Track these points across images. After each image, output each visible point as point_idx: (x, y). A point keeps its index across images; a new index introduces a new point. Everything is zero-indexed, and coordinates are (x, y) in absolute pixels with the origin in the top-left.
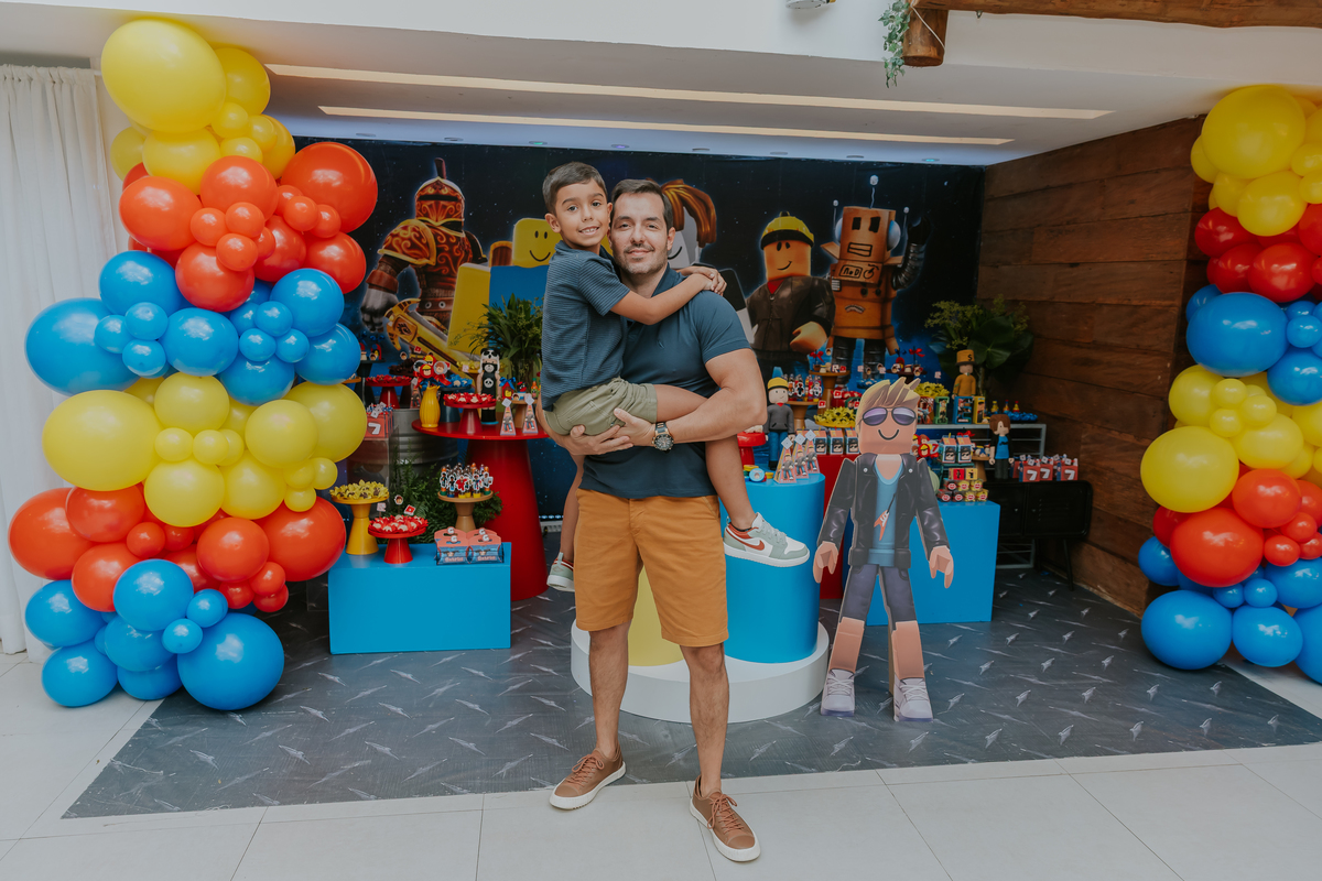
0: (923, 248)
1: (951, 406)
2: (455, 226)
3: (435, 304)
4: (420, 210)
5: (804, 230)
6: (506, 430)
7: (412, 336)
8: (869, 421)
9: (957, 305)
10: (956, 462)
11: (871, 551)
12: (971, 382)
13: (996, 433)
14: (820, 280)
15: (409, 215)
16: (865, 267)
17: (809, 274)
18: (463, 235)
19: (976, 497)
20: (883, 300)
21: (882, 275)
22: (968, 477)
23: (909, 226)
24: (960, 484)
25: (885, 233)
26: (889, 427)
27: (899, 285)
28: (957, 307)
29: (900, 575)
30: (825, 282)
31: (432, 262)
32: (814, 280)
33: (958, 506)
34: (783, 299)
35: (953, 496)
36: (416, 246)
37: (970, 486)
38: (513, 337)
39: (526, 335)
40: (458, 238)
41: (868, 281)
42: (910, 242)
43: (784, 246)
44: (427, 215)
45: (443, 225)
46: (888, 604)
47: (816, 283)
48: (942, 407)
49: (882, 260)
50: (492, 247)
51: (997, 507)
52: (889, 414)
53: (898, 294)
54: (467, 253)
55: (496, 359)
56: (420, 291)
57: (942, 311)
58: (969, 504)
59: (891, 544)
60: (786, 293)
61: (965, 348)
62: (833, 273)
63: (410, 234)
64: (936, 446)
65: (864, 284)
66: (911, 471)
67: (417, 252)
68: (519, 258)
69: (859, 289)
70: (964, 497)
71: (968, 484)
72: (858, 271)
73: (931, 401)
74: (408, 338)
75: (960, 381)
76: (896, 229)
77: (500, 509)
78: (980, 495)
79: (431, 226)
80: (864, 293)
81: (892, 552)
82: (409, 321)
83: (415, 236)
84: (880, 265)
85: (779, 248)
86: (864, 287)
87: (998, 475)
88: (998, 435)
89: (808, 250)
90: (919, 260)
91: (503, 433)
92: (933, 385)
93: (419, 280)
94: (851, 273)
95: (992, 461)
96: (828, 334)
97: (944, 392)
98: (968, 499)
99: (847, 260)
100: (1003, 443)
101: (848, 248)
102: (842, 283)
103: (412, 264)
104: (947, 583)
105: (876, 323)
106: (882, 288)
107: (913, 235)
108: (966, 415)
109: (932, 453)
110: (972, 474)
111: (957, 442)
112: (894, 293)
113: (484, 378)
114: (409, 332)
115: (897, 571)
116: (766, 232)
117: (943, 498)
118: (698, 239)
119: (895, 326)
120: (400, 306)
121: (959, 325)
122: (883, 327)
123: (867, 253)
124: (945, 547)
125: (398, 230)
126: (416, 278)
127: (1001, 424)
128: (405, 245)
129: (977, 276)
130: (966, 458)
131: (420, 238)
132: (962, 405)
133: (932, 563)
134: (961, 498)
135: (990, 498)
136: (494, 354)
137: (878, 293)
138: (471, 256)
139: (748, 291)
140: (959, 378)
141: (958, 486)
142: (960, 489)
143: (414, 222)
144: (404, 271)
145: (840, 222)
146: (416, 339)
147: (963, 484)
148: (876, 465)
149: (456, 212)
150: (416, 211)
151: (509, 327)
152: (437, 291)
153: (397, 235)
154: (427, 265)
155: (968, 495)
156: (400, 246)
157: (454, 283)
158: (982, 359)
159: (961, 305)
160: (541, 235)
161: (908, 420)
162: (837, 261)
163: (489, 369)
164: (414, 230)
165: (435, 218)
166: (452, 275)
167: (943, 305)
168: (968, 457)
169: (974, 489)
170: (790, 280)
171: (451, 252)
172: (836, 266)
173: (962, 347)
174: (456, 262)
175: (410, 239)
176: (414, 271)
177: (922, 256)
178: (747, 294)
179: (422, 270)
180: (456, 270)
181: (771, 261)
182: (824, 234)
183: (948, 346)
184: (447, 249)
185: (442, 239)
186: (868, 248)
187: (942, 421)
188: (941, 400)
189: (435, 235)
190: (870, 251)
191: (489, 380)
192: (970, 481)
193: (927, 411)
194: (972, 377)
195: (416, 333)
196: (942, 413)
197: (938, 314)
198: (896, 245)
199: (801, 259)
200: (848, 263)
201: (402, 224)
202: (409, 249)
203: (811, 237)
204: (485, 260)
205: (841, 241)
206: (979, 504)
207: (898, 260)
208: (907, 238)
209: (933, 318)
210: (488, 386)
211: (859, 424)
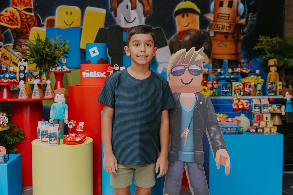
0: (255, 15)
1: (264, 87)
2: (29, 10)
3: (20, 46)
4: (13, 3)
5: (195, 7)
6: (21, 96)
7: (9, 61)
8: (174, 74)
9: (269, 38)
10: (261, 112)
11: (180, 152)
12: (276, 75)
13: (285, 98)
14: (204, 32)
15: (8, 5)
16: (227, 25)
17: (198, 28)
18: (33, 14)
19: (270, 131)
20: (236, 41)
21: (235, 28)
22: (265, 119)
23: (248, 4)
24: (261, 123)
25: (236, 8)
26: (187, 77)
27: (244, 33)
28: (268, 38)
29: (198, 167)
30: (207, 32)
31: (19, 27)
32: (201, 31)
33: (260, 135)
34: (186, 41)
35: (256, 130)
36: (12, 20)
37: (266, 124)
38: (37, 54)
39: (43, 52)
40: (31, 16)
41: (228, 32)
42: (249, 12)
43: (185, 16)
44: (16, 5)
45: (24, 10)
46: (192, 186)
47: (202, 33)
48: (259, 87)
49: (235, 21)
50: (46, 19)
51: (281, 136)
52: (187, 69)
53: (244, 38)
54: (35, 22)
55: (26, 64)
56: (13, 40)
57: (262, 42)
58: (266, 134)
59: (191, 148)
60: (187, 38)
61: (273, 58)
62: (211, 28)
63: (8, 14)
64: (248, 103)
65: (226, 33)
66: (201, 103)
67: (12, 22)
68: (58, 24)
69: (223, 36)
70: (263, 130)
71: (265, 123)
72: (223, 27)
73: (253, 84)
74: (7, 62)
75: (270, 75)
76: (241, 6)
77: (23, 137)
78: (273, 129)
79: (18, 11)
80: (226, 37)
81: (192, 153)
82: (8, 54)
83: (11, 15)
84: (234, 24)
85: (183, 17)
86: (226, 35)
87: (287, 121)
88: (286, 100)
89: (198, 17)
90: (254, 21)
91: (20, 98)
92: (255, 77)
93: (13, 35)
94: (220, 28)
95: (283, 113)
96: (209, 57)
97: (261, 80)
98: (265, 132)
99: (217, 22)
100: (289, 103)
101: (217, 16)
102: (215, 33)
103: (10, 28)
104: (227, 172)
105: (233, 52)
106: (236, 35)
107: (250, 9)
108: (273, 92)
109: (245, 107)
110: (267, 118)
111: (261, 102)
112: (242, 37)
113: (20, 73)
114: (8, 59)
115: (195, 165)
116: (176, 9)
117: (251, 131)
118: (144, 13)
119: (243, 53)
120: (4, 47)
121: (270, 48)
122: (237, 54)
123: (227, 18)
124: (224, 150)
125: (3, 12)
126: (11, 34)
127: (287, 93)
128: (6, 19)
129: (284, 28)
130: (266, 110)
131: (13, 16)
132: (270, 86)
133: (217, 160)
134: (262, 131)
135: (278, 131)
136: (25, 61)
137: (233, 37)
138: (36, 24)
139: (169, 37)
140: (270, 73)
141: (259, 124)
142: (261, 126)
143: (10, 9)
144: (6, 31)
145: (213, 4)
146: (12, 63)
147: (262, 124)
148: (180, 100)
149: (30, 3)
150: (11, 4)
151: (34, 49)
152: (21, 40)
153: (3, 15)
154: (17, 29)
155: (265, 129)
156: (4, 20)
157: (29, 36)
158: (282, 64)
159: (271, 38)
160: (69, 13)
161: (198, 72)
162: (212, 22)
163: (22, 68)
164: (10, 12)
165: (20, 7)
166: (28, 33)
167: (262, 38)
168: (267, 110)
169: (268, 126)
170: (189, 32)
171: (27, 22)
172: (212, 24)
173: (270, 58)
174: (30, 27)
175: (8, 17)
176: (10, 31)
177: (255, 19)
178: (168, 39)
179: (15, 31)
180: (30, 30)
181: (179, 23)
182: (205, 9)
183: (264, 58)
184: (25, 20)
185: (23, 16)
186: (228, 16)
187: (260, 95)
188: (258, 83)
189: (20, 15)
190: (229, 17)
191: (22, 74)
192: (266, 122)
193: (251, 89)
194: (277, 73)
195: (12, 60)
196: (259, 90)
197: (260, 43)
198: (241, 13)
199: (194, 21)
200: (218, 23)
201: (5, 10)
202: (8, 21)
203: (199, 11)
204: (43, 26)
205: (214, 12)
206: (272, 134)
207: (243, 21)
208: (247, 10)
209: (257, 46)
210: (22, 77)
211: (169, 75)
